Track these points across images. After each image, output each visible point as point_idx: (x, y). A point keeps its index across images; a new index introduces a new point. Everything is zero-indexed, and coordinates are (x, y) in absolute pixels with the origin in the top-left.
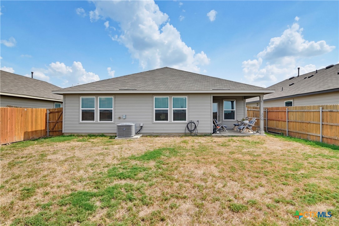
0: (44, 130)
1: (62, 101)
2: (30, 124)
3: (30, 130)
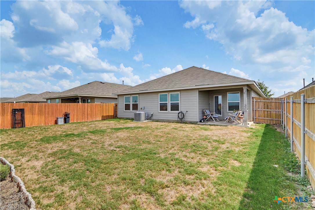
0: (113, 115)
2: (105, 111)
3: (105, 115)
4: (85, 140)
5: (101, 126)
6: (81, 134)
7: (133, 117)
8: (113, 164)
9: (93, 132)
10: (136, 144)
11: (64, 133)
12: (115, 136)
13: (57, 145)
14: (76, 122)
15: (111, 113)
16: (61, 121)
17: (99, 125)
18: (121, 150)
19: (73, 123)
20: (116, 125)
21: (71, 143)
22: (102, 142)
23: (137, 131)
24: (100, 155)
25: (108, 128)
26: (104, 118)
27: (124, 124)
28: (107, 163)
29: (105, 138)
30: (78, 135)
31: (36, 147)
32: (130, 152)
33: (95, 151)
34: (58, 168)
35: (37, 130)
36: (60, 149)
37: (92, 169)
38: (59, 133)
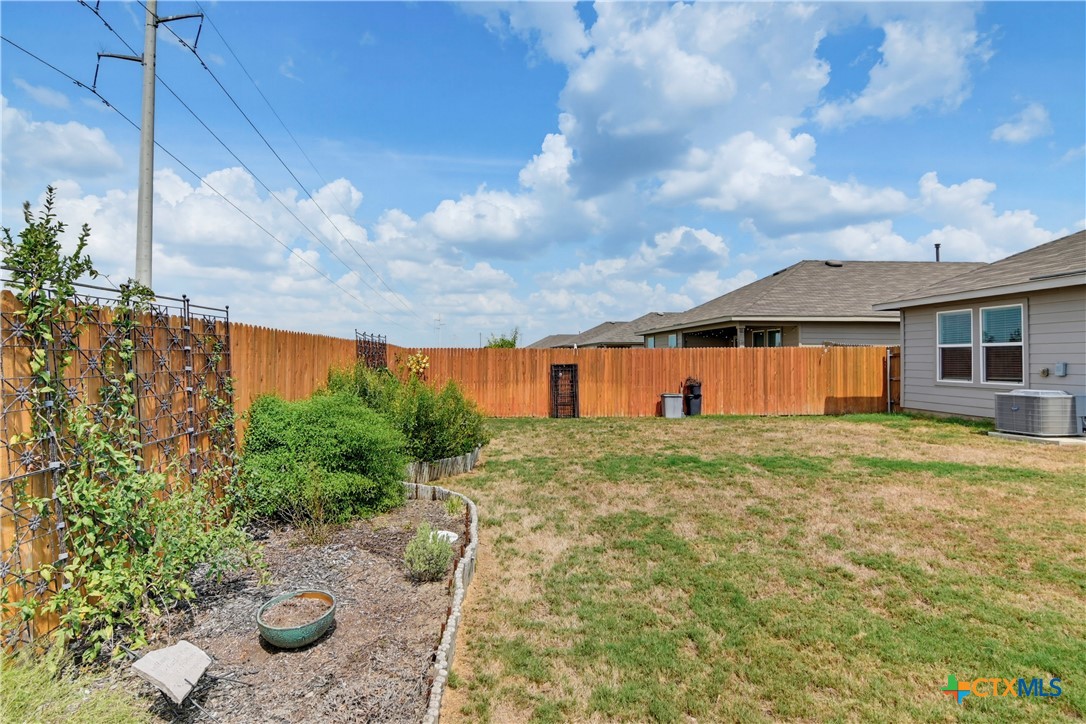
0: (878, 398)
1: (898, 320)
2: (840, 380)
3: (840, 395)
4: (729, 493)
5: (813, 439)
6: (721, 464)
7: (992, 414)
8: (819, 651)
9: (769, 465)
10: (983, 570)
11: (668, 452)
12: (866, 495)
13: (633, 492)
14: (722, 413)
15: (872, 388)
16: (674, 408)
17: (804, 435)
18: (878, 585)
19: (713, 417)
20: (883, 443)
21: (677, 492)
22: (793, 516)
23: (1003, 495)
24: (767, 578)
25: (843, 452)
26: (837, 408)
27: (929, 442)
28: (788, 635)
29: (815, 498)
30: (710, 469)
31: (573, 485)
32: (935, 613)
33: (753, 552)
34: (596, 585)
35: (600, 430)
36: (635, 507)
37: (714, 639)
38: (655, 448)
